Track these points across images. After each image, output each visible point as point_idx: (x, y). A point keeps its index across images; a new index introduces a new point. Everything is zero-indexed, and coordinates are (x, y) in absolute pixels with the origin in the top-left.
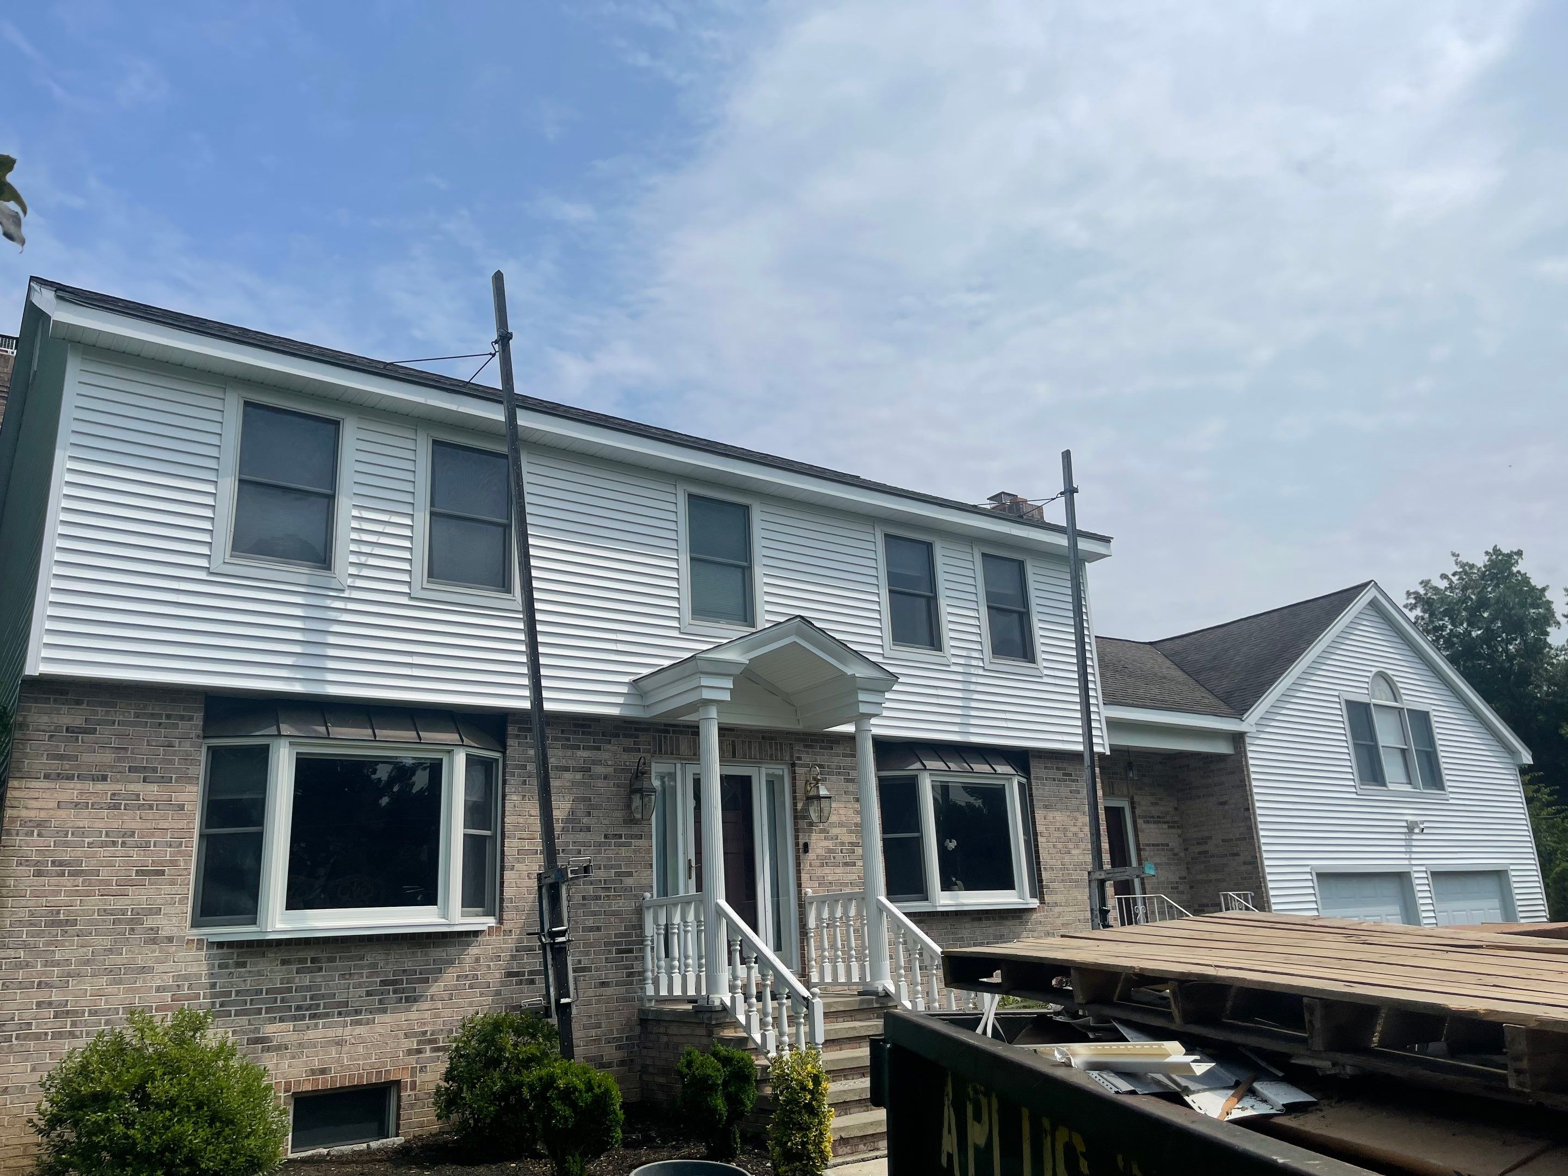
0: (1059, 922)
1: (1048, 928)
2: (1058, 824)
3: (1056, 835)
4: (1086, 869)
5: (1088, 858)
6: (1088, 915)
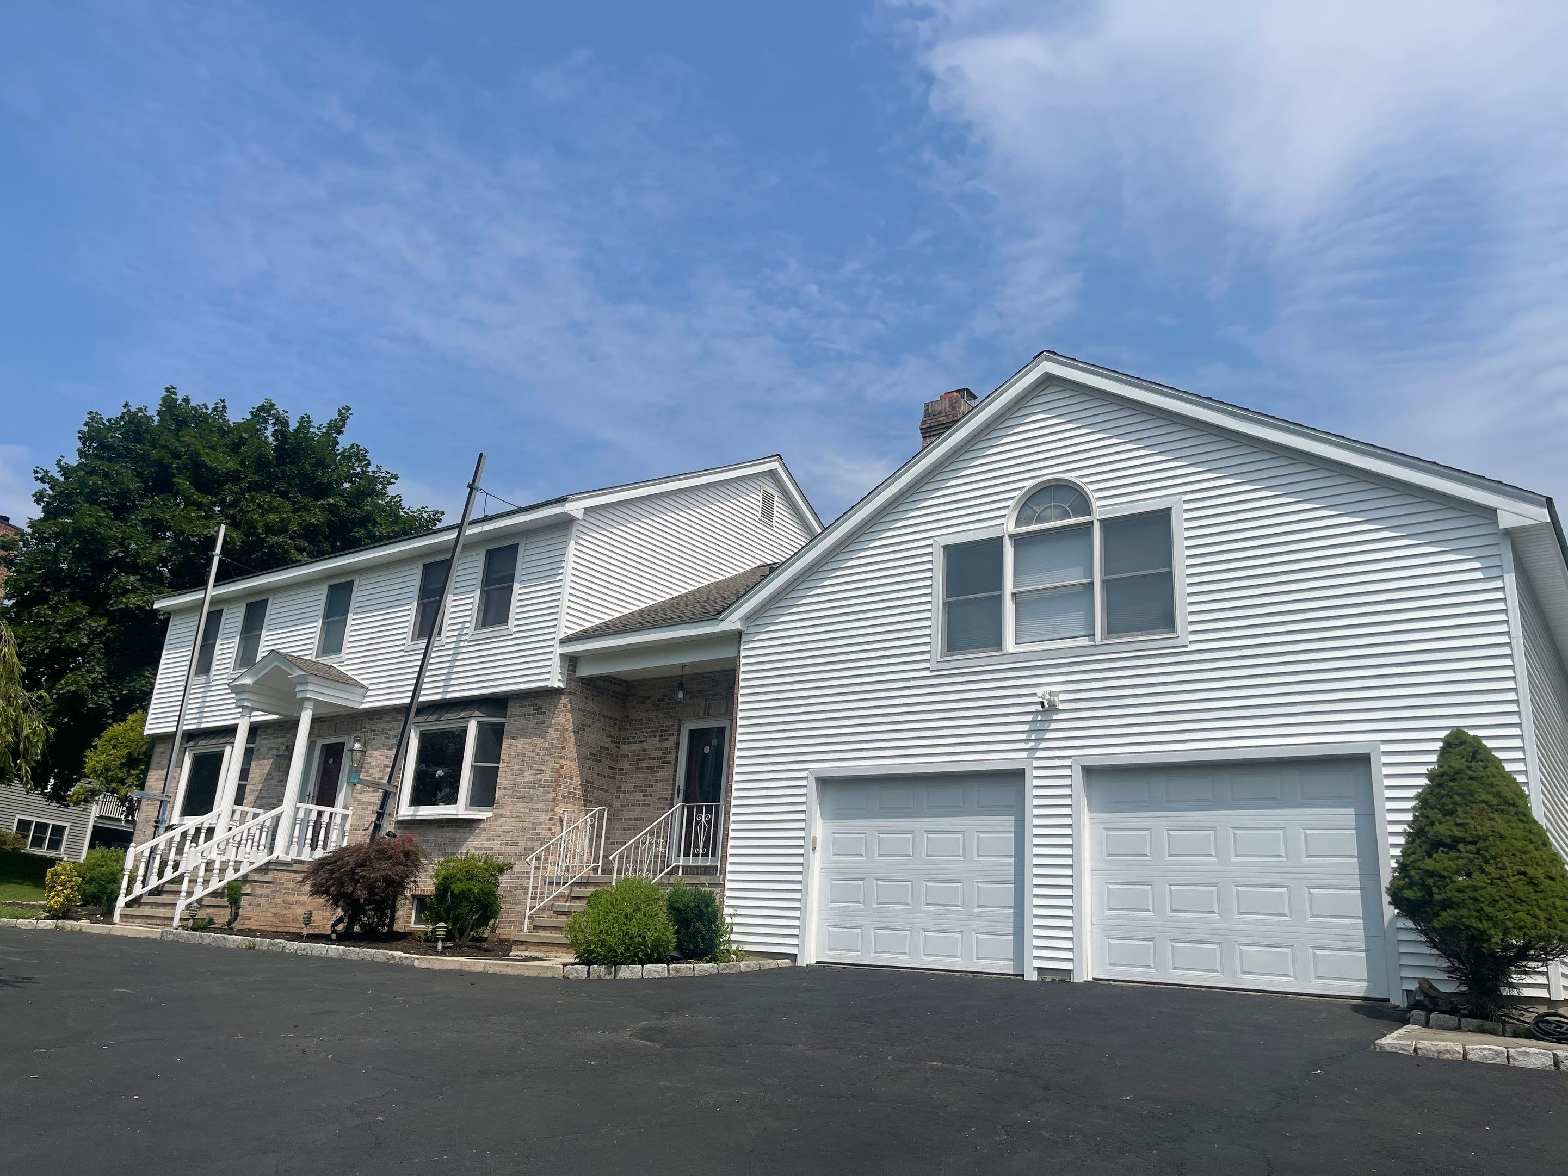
0: (501, 830)
1: (490, 835)
2: (519, 751)
3: (515, 760)
4: (534, 787)
5: (538, 778)
6: (526, 825)
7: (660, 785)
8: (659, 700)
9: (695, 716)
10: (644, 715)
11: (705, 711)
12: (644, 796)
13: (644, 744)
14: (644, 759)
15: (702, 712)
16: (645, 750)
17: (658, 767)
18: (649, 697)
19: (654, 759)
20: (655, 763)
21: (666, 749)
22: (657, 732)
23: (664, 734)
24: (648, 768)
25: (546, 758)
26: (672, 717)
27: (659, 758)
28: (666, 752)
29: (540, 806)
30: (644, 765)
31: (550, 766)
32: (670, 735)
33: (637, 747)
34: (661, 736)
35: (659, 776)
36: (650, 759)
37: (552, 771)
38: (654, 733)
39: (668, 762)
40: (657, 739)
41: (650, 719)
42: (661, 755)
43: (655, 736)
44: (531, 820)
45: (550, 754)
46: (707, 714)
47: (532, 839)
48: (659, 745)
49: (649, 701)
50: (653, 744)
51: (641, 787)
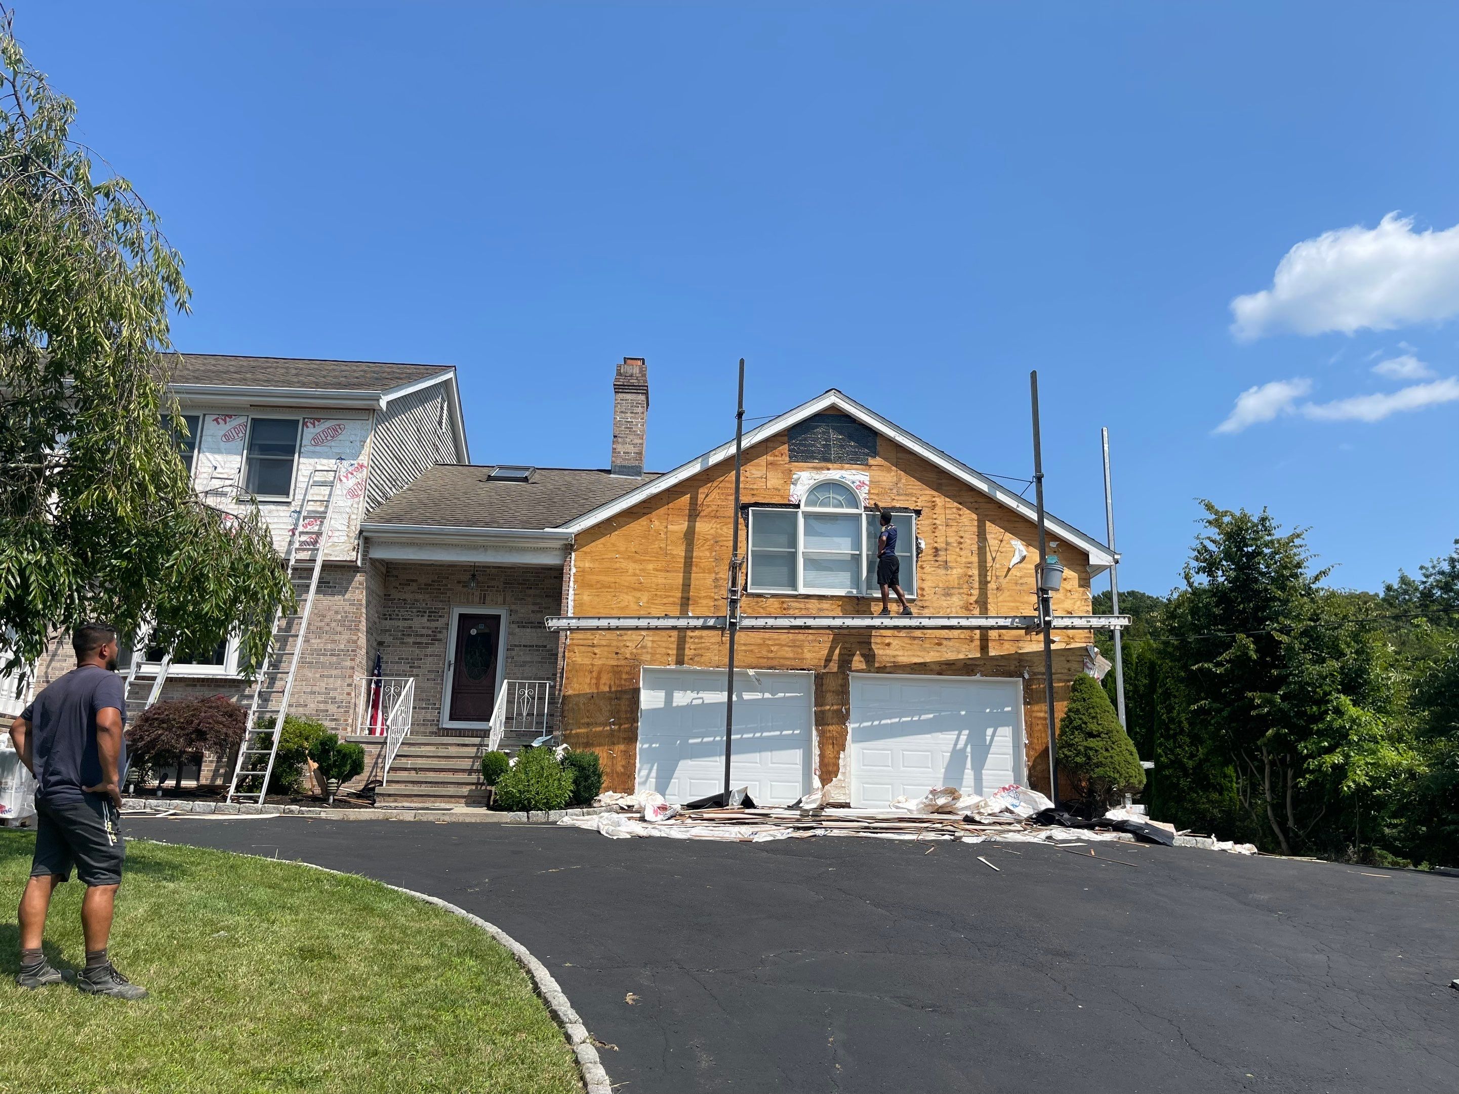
4: (324, 655)
5: (329, 647)
6: (316, 689)
7: (430, 659)
8: (426, 585)
9: (469, 603)
10: (409, 597)
11: (480, 598)
12: (410, 667)
13: (409, 622)
14: (409, 635)
15: (477, 599)
16: (411, 627)
17: (426, 644)
18: (413, 581)
19: (422, 635)
20: (424, 640)
21: (437, 628)
22: (425, 612)
23: (434, 615)
24: (414, 643)
25: (339, 629)
26: (441, 601)
27: (430, 636)
28: (436, 631)
29: (334, 672)
30: (411, 640)
31: (347, 637)
32: (440, 616)
33: (401, 624)
34: (429, 616)
35: (429, 651)
36: (417, 635)
37: (349, 642)
38: (421, 613)
39: (440, 640)
40: (426, 618)
41: (416, 601)
42: (430, 632)
43: (422, 616)
44: (324, 685)
45: (344, 626)
46: (483, 601)
47: (326, 702)
48: (428, 624)
49: (414, 584)
50: (420, 623)
51: (407, 659)
